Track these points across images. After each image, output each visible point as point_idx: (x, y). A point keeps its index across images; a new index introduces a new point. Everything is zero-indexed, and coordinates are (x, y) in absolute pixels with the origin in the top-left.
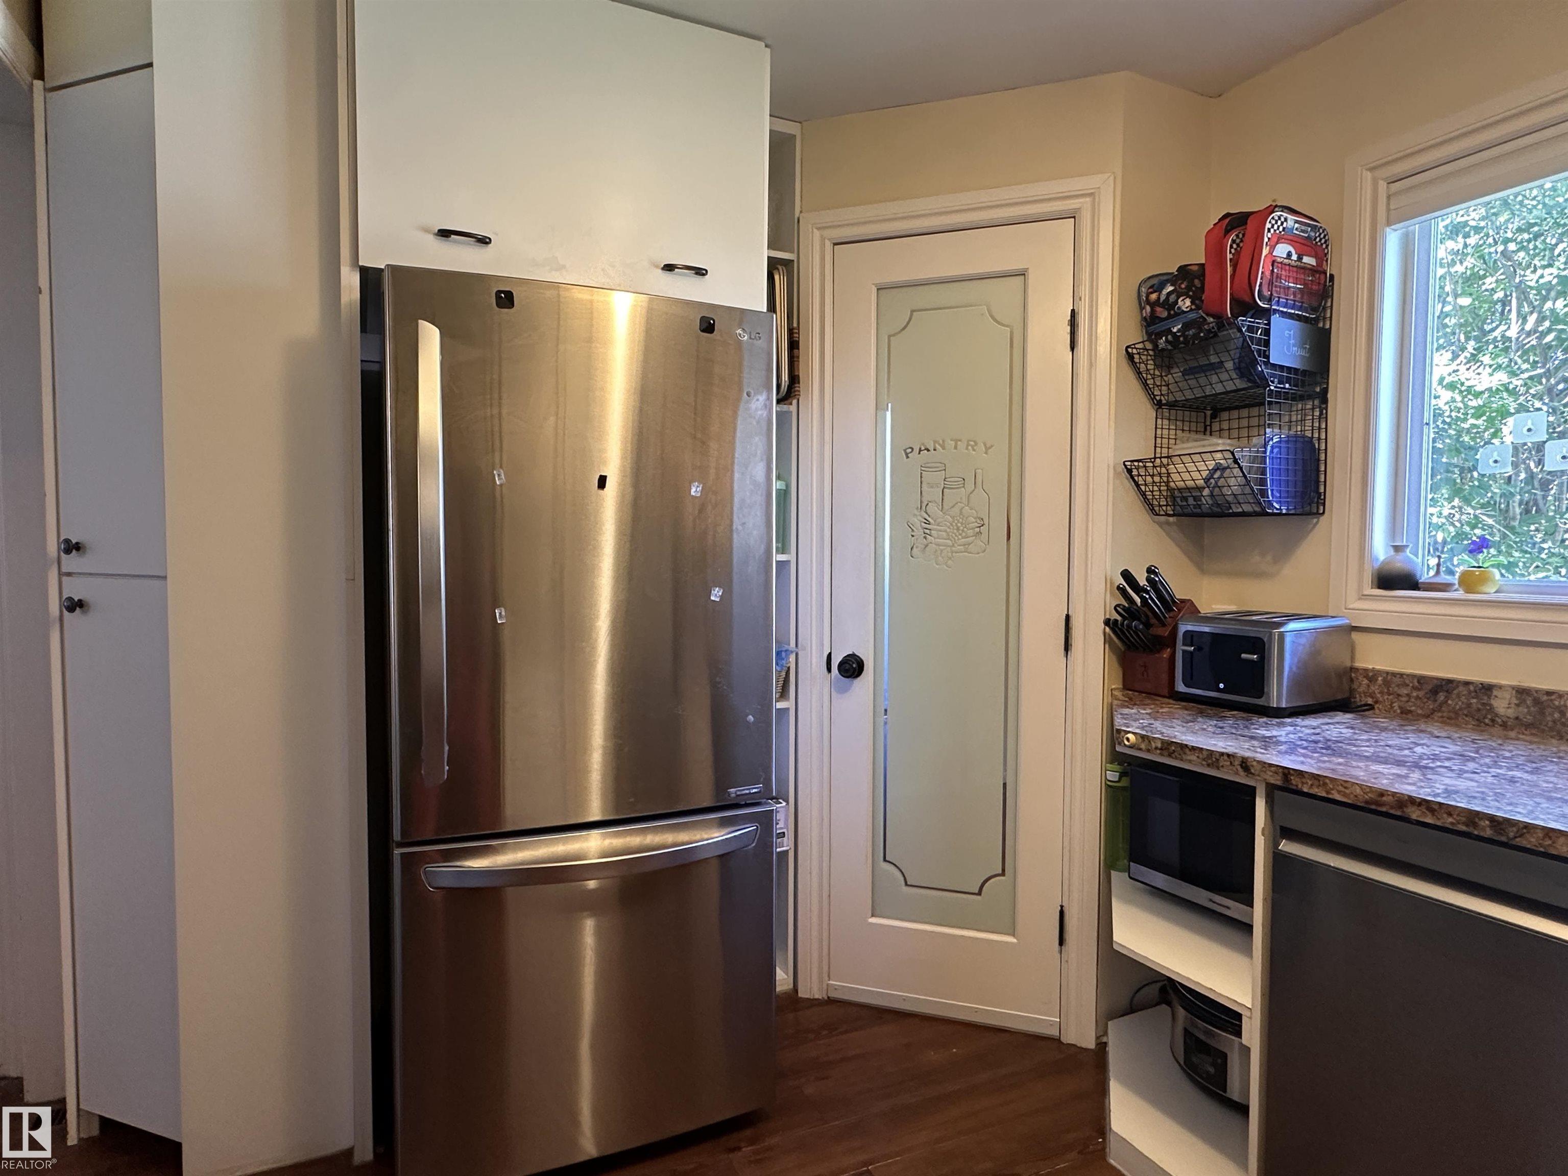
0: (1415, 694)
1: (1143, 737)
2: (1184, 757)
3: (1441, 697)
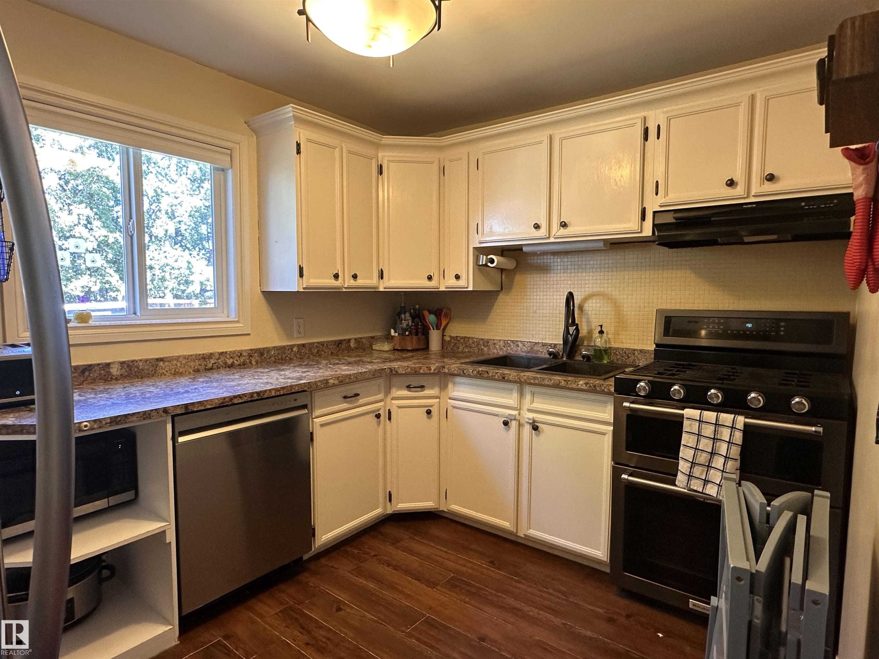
1: (95, 421)
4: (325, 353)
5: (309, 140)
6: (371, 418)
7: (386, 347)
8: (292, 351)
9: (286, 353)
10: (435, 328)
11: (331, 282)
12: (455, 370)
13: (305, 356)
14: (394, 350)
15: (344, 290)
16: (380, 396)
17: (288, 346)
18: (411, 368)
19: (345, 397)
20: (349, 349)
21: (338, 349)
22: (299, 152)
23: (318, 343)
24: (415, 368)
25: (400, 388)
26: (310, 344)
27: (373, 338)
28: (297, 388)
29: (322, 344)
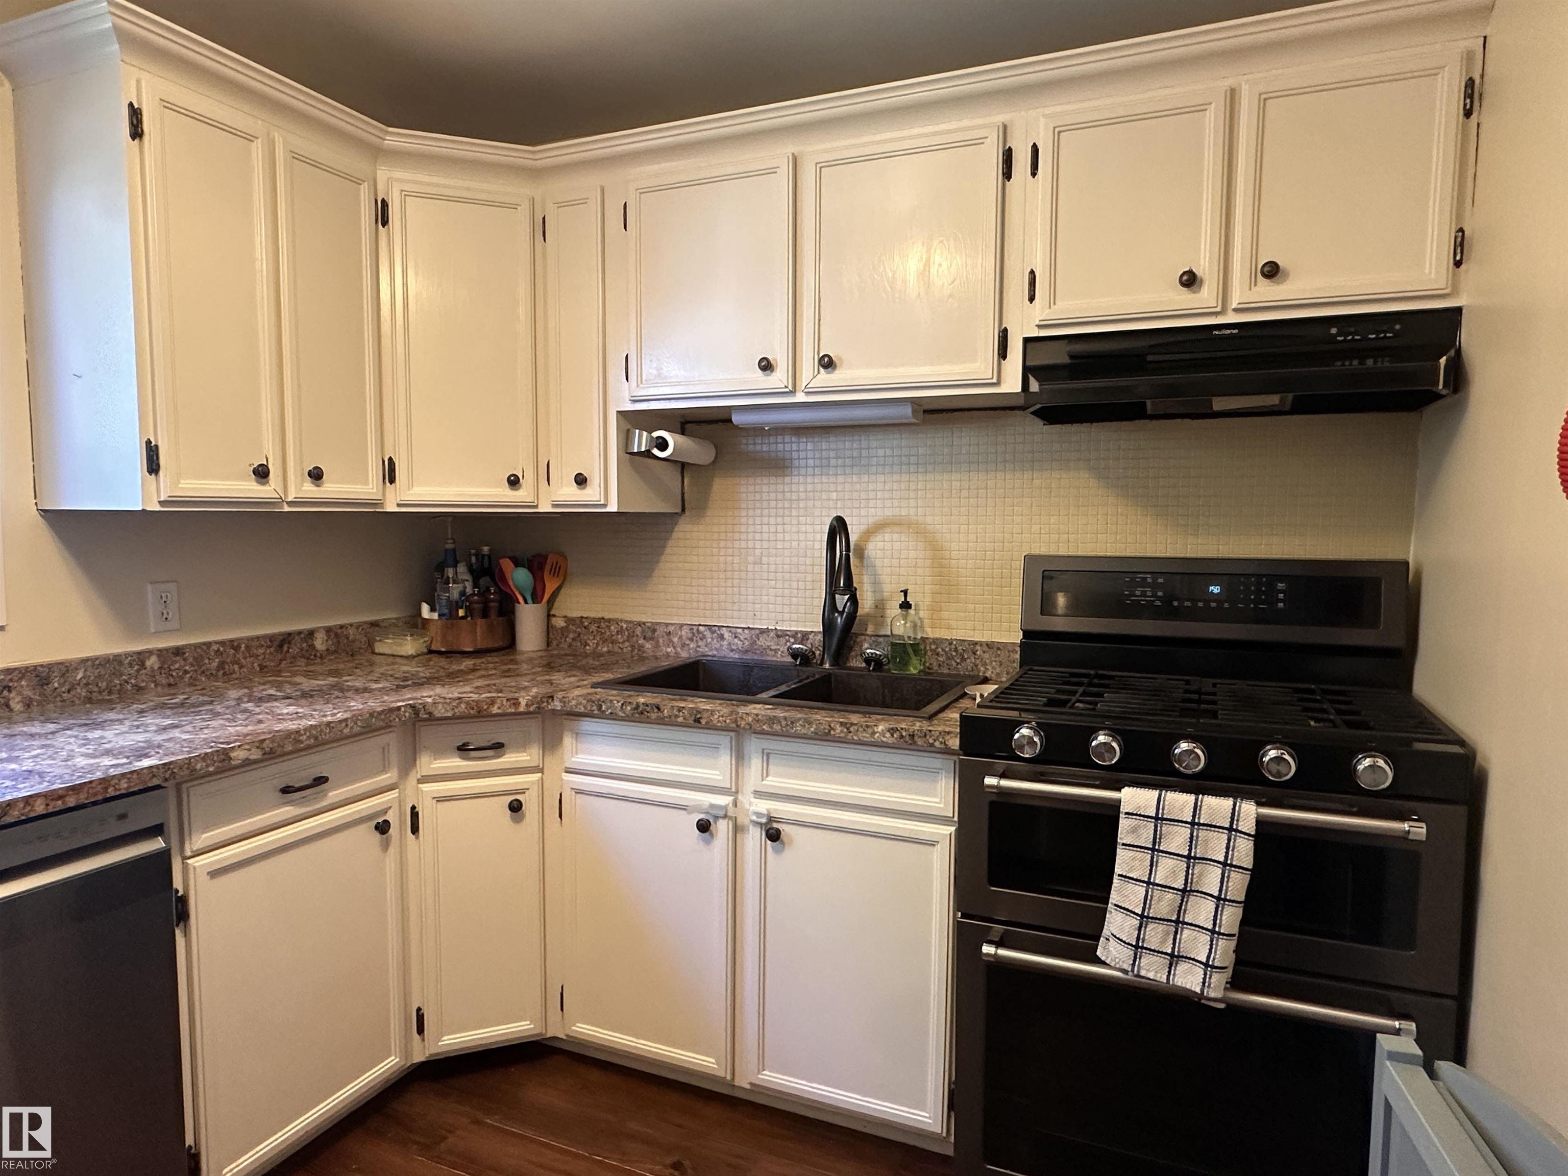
4: (241, 667)
5: (167, 105)
6: (367, 835)
7: (409, 646)
9: (121, 675)
10: (529, 600)
11: (251, 489)
12: (581, 704)
13: (182, 678)
14: (430, 652)
15: (287, 509)
16: (388, 777)
17: (127, 655)
18: (467, 703)
19: (286, 790)
20: (311, 655)
21: (280, 656)
22: (137, 132)
23: (222, 643)
24: (477, 702)
25: (440, 753)
26: (196, 646)
27: (374, 624)
29: (233, 644)
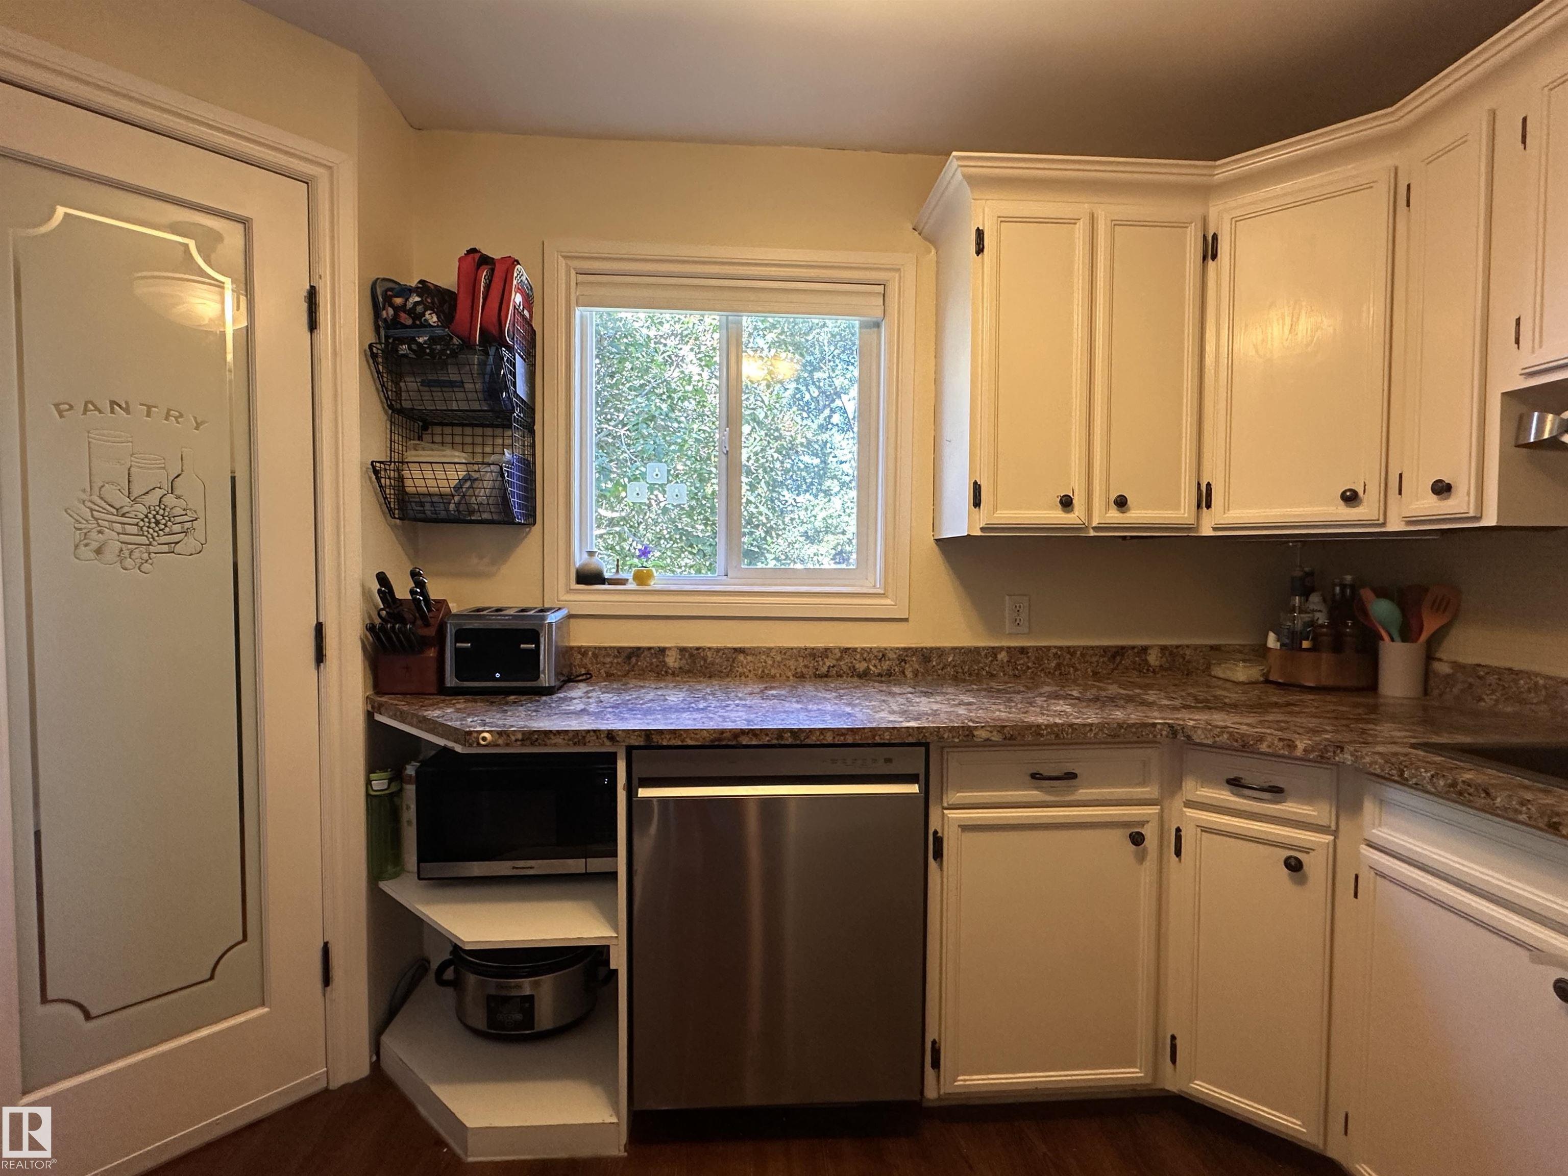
0: (615, 661)
1: (500, 733)
2: (548, 742)
3: (634, 660)
5: (1004, 220)
6: (1119, 838)
7: (1242, 672)
8: (995, 658)
11: (1056, 516)
13: (1025, 672)
14: (1267, 681)
15: (1092, 533)
16: (1149, 791)
17: (984, 648)
18: (1231, 734)
19: (1034, 776)
20: (1142, 668)
21: (1112, 666)
22: (980, 250)
23: (1061, 648)
24: (1243, 735)
25: (1206, 780)
26: (1038, 649)
27: (1212, 648)
28: (887, 736)
29: (1071, 651)
